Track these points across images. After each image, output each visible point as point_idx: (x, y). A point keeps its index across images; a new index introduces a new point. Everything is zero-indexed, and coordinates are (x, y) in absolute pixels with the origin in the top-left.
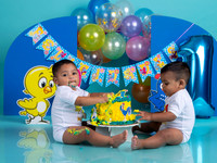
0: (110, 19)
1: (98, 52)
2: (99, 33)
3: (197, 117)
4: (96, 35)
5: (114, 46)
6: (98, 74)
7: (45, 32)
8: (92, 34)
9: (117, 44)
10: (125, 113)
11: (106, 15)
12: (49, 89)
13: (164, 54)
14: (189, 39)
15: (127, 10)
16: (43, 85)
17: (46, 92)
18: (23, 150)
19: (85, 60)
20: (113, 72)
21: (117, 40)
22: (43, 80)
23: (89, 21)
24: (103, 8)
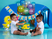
1: (22, 12)
2: (23, 8)
4: (22, 8)
5: (26, 11)
7: (9, 8)
9: (27, 11)
10: (28, 27)
11: (24, 4)
12: (10, 21)
13: (38, 13)
14: (44, 10)
15: (29, 2)
16: (9, 20)
17: (9, 22)
18: (4, 36)
19: (19, 14)
20: (26, 17)
21: (27, 10)
22: (9, 19)
23: (20, 5)
24: (24, 2)
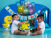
0: (25, 4)
1: (22, 12)
3: (46, 28)
4: (21, 8)
6: (22, 18)
7: (9, 8)
8: (20, 8)
9: (27, 11)
11: (24, 4)
13: (38, 13)
14: (44, 9)
15: (29, 2)
16: (9, 20)
17: (9, 22)
19: (19, 14)
20: (26, 17)
21: (26, 10)
23: (20, 5)
24: (23, 2)
